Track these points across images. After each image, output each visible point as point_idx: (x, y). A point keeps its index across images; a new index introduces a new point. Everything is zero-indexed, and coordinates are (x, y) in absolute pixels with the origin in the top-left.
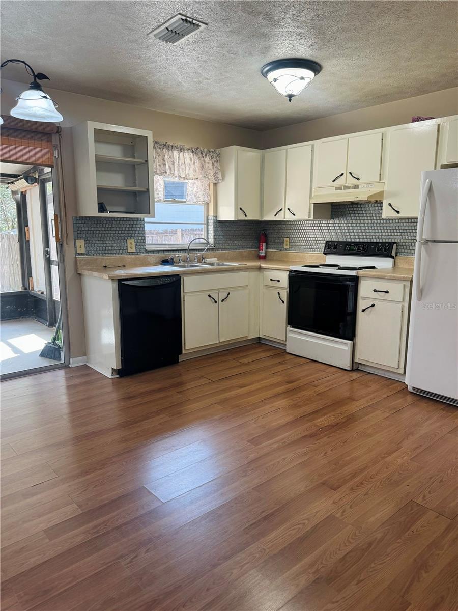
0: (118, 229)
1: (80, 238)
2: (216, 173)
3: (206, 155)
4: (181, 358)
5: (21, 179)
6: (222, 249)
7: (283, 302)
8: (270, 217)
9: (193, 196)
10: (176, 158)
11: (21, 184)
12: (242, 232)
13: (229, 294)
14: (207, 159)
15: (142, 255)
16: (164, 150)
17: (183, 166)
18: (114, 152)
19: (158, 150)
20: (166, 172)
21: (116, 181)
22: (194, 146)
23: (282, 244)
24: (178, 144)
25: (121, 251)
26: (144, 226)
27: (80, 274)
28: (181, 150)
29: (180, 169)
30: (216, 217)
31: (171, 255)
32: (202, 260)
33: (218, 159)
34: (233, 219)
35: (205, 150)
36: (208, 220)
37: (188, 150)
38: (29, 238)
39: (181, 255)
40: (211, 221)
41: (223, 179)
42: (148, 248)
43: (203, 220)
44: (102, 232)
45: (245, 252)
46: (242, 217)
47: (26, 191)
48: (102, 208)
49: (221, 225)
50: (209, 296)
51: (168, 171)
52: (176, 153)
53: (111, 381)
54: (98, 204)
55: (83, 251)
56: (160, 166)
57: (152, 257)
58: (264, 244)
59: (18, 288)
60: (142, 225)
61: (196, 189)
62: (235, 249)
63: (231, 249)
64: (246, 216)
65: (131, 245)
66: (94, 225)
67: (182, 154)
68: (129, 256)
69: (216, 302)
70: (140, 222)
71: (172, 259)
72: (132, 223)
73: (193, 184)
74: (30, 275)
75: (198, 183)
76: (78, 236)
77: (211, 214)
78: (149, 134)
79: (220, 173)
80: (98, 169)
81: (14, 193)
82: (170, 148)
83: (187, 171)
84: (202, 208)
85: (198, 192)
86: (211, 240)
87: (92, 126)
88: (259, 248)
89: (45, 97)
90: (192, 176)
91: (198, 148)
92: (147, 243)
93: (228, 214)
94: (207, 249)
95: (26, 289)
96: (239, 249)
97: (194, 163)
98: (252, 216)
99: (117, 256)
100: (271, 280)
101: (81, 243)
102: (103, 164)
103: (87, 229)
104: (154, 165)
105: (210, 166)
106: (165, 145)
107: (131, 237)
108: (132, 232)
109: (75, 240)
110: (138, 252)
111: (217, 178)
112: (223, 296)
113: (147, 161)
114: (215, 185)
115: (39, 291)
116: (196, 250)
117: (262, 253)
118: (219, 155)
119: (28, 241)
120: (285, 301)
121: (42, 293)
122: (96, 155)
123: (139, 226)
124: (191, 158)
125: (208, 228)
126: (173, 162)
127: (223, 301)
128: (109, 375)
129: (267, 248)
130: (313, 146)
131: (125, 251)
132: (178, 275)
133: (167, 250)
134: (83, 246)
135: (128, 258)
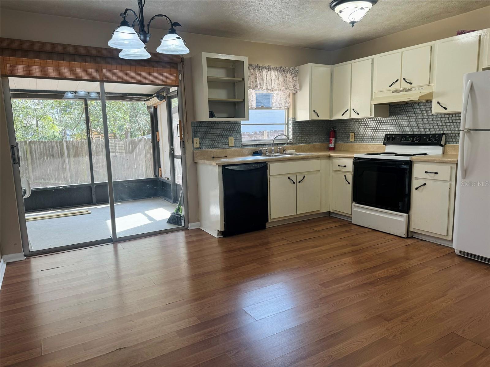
0: (222, 129)
1: (196, 137)
2: (295, 85)
3: (287, 72)
4: (268, 225)
5: (154, 97)
6: (299, 143)
7: (349, 183)
8: (338, 117)
9: (277, 103)
10: (265, 76)
11: (155, 101)
12: (316, 129)
13: (304, 177)
14: (288, 75)
15: (239, 148)
16: (256, 70)
17: (270, 81)
18: (220, 74)
19: (252, 70)
20: (257, 87)
21: (221, 95)
22: (278, 66)
23: (348, 137)
24: (266, 65)
25: (224, 146)
26: (241, 127)
27: (196, 163)
28: (269, 69)
29: (268, 84)
30: (295, 118)
31: (260, 148)
32: (283, 151)
33: (297, 74)
34: (308, 120)
35: (287, 68)
36: (288, 121)
37: (273, 69)
38: (159, 139)
39: (267, 148)
40: (291, 122)
41: (300, 89)
42: (243, 143)
43: (284, 121)
44: (211, 132)
45: (318, 145)
47: (157, 106)
48: (212, 115)
49: (299, 125)
50: (289, 178)
51: (259, 86)
52: (264, 72)
53: (217, 240)
54: (209, 112)
55: (198, 146)
56: (253, 82)
57: (246, 150)
58: (333, 139)
60: (239, 127)
61: (279, 98)
62: (310, 143)
63: (306, 143)
64: (318, 116)
65: (231, 141)
66: (206, 128)
67: (269, 72)
68: (230, 149)
69: (294, 183)
71: (261, 151)
72: (232, 125)
73: (278, 94)
74: (159, 166)
75: (281, 93)
76: (195, 136)
77: (291, 116)
78: (245, 59)
79: (298, 85)
80: (209, 87)
81: (148, 107)
82: (261, 69)
83: (273, 85)
84: (284, 112)
85: (280, 100)
86: (291, 136)
87: (205, 55)
88: (329, 142)
89: (179, 38)
90: (276, 88)
91: (281, 67)
92: (242, 139)
93: (304, 115)
94: (288, 143)
95: (156, 176)
96: (313, 142)
97: (278, 79)
98: (324, 116)
99: (221, 150)
100: (339, 166)
101: (197, 141)
102: (213, 83)
103: (201, 130)
104: (248, 82)
105: (291, 80)
106: (256, 67)
107: (231, 136)
108: (232, 132)
109: (193, 138)
110: (236, 146)
111: (296, 88)
112: (300, 178)
113: (243, 79)
114: (294, 94)
115: (165, 178)
116: (279, 144)
117: (332, 146)
118: (297, 72)
119: (159, 142)
120: (351, 182)
121: (168, 179)
122: (207, 76)
123: (237, 127)
124: (276, 75)
125: (288, 127)
126: (263, 79)
127: (299, 182)
128: (216, 235)
129: (335, 141)
130: (373, 60)
131: (227, 146)
132: (265, 162)
133: (255, 145)
134: (198, 143)
135: (229, 151)
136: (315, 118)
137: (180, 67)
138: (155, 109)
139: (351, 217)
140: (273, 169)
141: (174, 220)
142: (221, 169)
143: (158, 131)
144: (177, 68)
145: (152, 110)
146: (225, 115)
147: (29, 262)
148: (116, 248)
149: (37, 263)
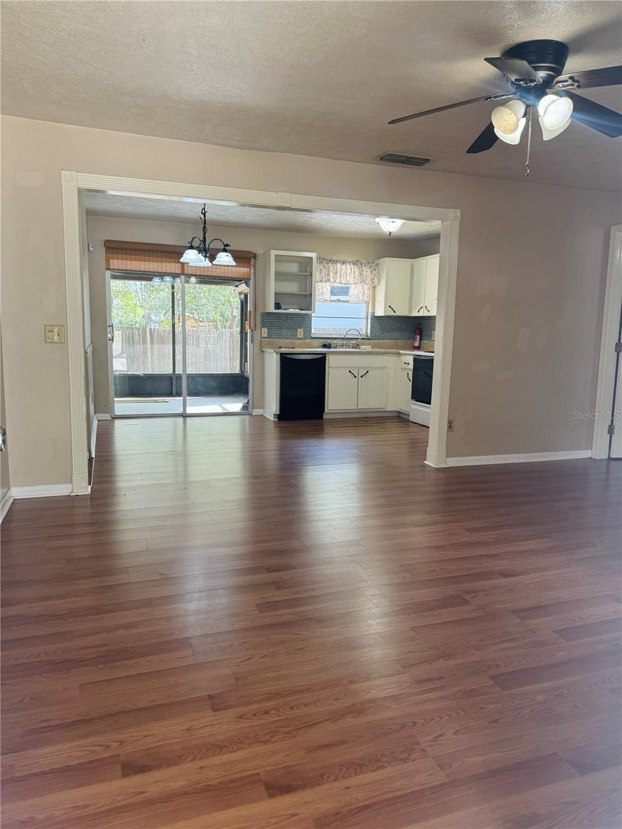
0: (292, 321)
1: (265, 327)
2: (373, 279)
3: (365, 266)
4: (325, 416)
5: (242, 283)
6: (378, 339)
8: (415, 314)
9: (355, 297)
10: (339, 270)
11: (243, 287)
12: (399, 325)
13: (368, 371)
14: (365, 269)
15: (309, 340)
16: (330, 264)
17: (345, 275)
18: (293, 268)
19: (325, 264)
20: (329, 280)
21: (292, 287)
22: (355, 259)
23: (430, 336)
24: (341, 258)
25: (292, 337)
26: (311, 319)
27: (263, 352)
28: (344, 263)
29: (342, 277)
30: (374, 313)
31: (331, 341)
32: (357, 346)
33: (375, 266)
34: (383, 315)
35: (365, 262)
36: (367, 315)
37: (349, 263)
39: (340, 342)
40: (369, 317)
41: (378, 284)
42: (313, 336)
43: (364, 315)
44: (279, 323)
45: (400, 343)
46: (392, 314)
47: (247, 292)
48: (278, 306)
49: (377, 320)
50: (350, 372)
51: (332, 280)
52: (339, 265)
53: (273, 423)
54: (275, 304)
55: (266, 335)
56: (325, 276)
57: (315, 342)
58: (418, 337)
61: (357, 292)
62: (392, 339)
63: (387, 339)
64: (395, 312)
65: (300, 333)
66: (274, 318)
67: (344, 266)
69: (355, 377)
70: (308, 317)
71: (330, 344)
72: (302, 316)
73: (355, 288)
74: (246, 361)
75: (359, 286)
76: (263, 326)
77: (370, 311)
78: (313, 255)
79: (376, 279)
80: (276, 279)
81: (240, 293)
82: (335, 262)
83: (348, 278)
84: (364, 306)
85: (358, 294)
86: (369, 331)
87: (273, 253)
88: (415, 339)
89: (228, 256)
90: (351, 282)
91: (358, 261)
92: (312, 332)
93: (380, 312)
94: (362, 339)
95: (242, 372)
96: (395, 339)
97: (354, 272)
98: (402, 311)
99: (289, 341)
100: (404, 363)
101: (265, 330)
102: (280, 276)
103: (269, 321)
104: (317, 276)
105: (368, 273)
106: (330, 261)
107: (300, 327)
108: (301, 323)
109: (261, 328)
110: (305, 338)
111: (374, 282)
112: (362, 372)
113: (312, 274)
114: (374, 287)
116: (354, 339)
117: (417, 344)
118: (377, 265)
120: (411, 380)
122: (276, 271)
123: (308, 319)
124: (351, 269)
125: (367, 322)
126: (337, 272)
127: (362, 376)
128: (272, 419)
129: (421, 340)
131: (295, 337)
132: (325, 354)
133: (328, 338)
134: (266, 332)
135: (297, 342)
137: (252, 261)
138: (246, 296)
139: (409, 415)
140: (332, 362)
141: (245, 407)
142: (279, 356)
143: (247, 320)
144: (250, 262)
145: (243, 296)
146: (296, 307)
147: (114, 421)
148: (185, 423)
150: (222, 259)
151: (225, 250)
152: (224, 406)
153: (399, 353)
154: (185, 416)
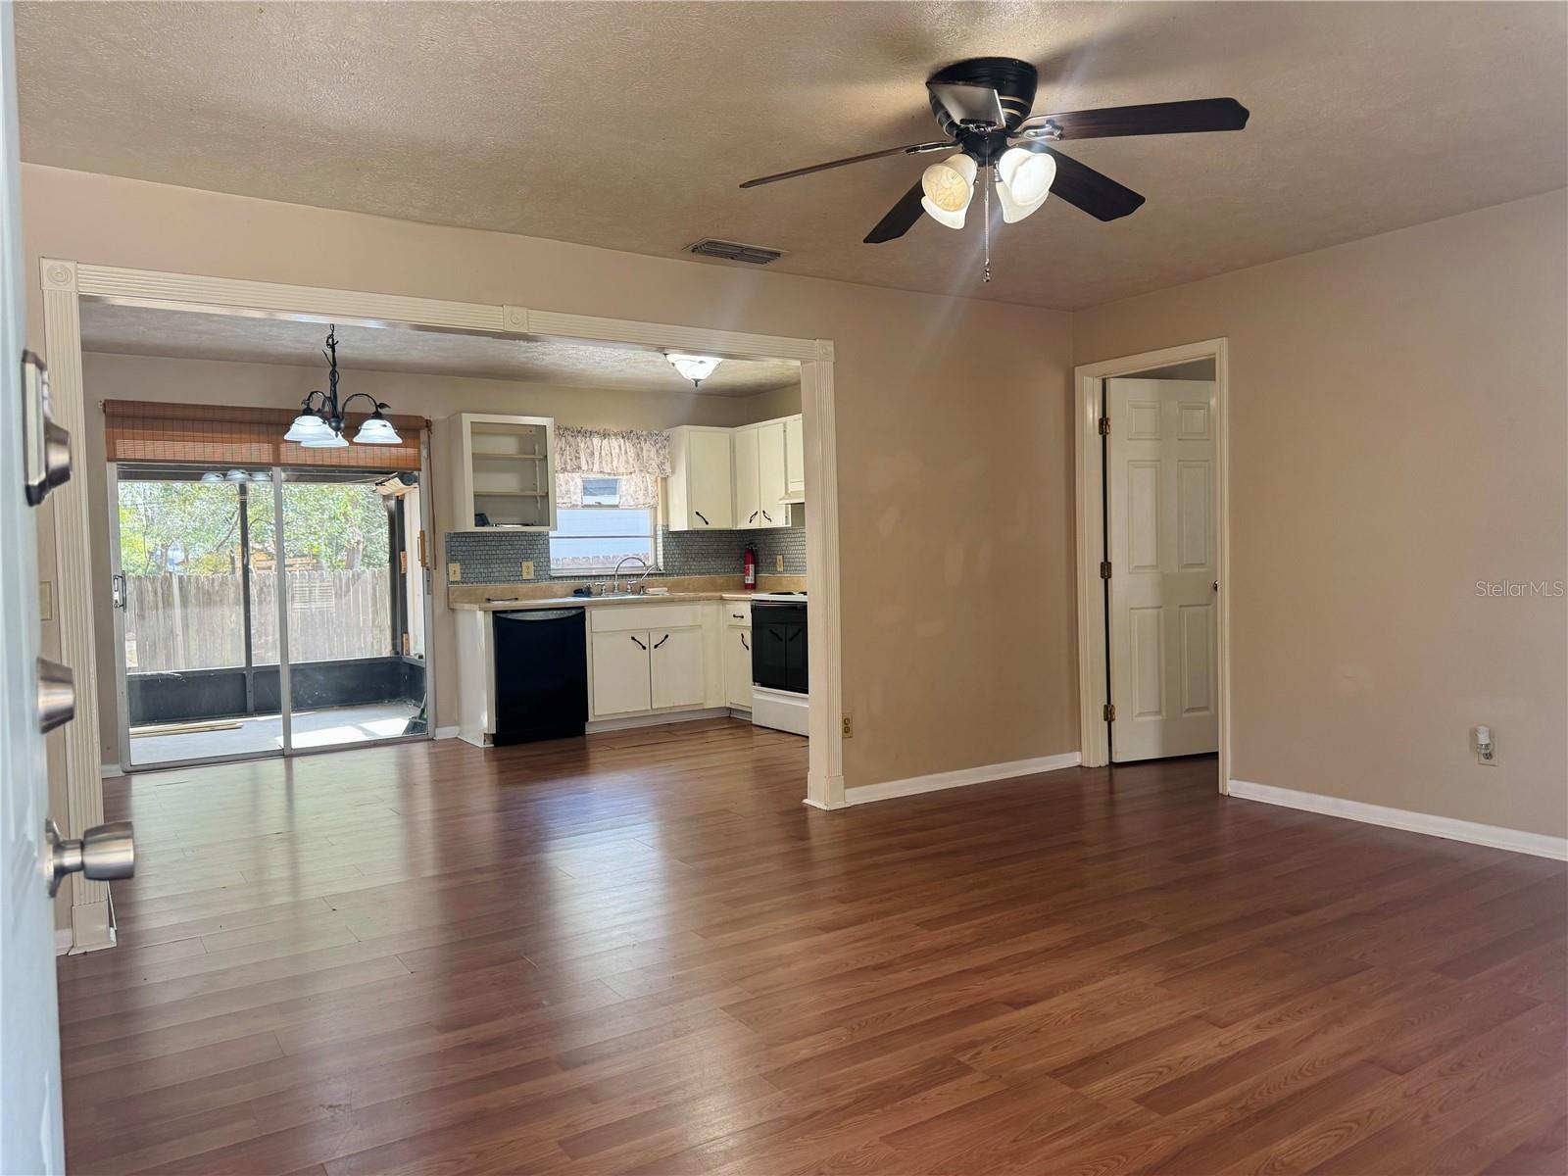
0: (509, 547)
1: (453, 561)
2: (663, 463)
3: (645, 440)
4: (589, 729)
5: (393, 478)
6: (678, 574)
7: (747, 648)
8: (746, 524)
9: (629, 497)
10: (597, 448)
11: (394, 485)
12: (715, 547)
13: (667, 636)
14: (646, 446)
15: (544, 584)
16: (579, 439)
17: (609, 458)
18: (508, 446)
19: (570, 438)
20: (580, 468)
21: (506, 483)
22: (626, 428)
23: (775, 564)
24: (601, 428)
25: (512, 579)
26: (549, 542)
27: (453, 610)
28: (605, 435)
29: (604, 462)
30: (668, 526)
31: (589, 583)
32: (641, 589)
33: (665, 443)
34: (686, 529)
35: (644, 433)
36: (655, 531)
37: (615, 435)
38: (406, 569)
39: (608, 583)
40: (660, 533)
41: (673, 472)
42: (553, 574)
43: (648, 531)
44: (485, 552)
45: (720, 579)
46: (701, 526)
47: (403, 495)
48: (481, 519)
49: (674, 538)
50: (633, 638)
51: (584, 467)
52: (596, 441)
53: (483, 751)
54: (476, 515)
55: (458, 578)
56: (571, 460)
57: (558, 586)
58: (751, 567)
59: (386, 651)
60: (546, 542)
61: (633, 488)
62: (703, 574)
63: (696, 574)
64: (707, 523)
65: (528, 569)
66: (475, 544)
67: (606, 441)
68: (524, 585)
69: (644, 648)
70: (545, 537)
71: (588, 588)
72: (531, 538)
73: (628, 480)
74: (405, 631)
75: (637, 478)
76: (452, 559)
77: (660, 522)
78: (548, 422)
79: (668, 464)
80: (476, 469)
81: (387, 498)
82: (588, 435)
83: (615, 464)
84: (647, 513)
85: (635, 492)
86: (661, 560)
87: (467, 419)
88: (745, 572)
89: (385, 426)
90: (622, 470)
91: (631, 432)
92: (552, 567)
93: (680, 523)
94: (648, 575)
95: (397, 653)
96: (709, 573)
97: (626, 453)
98: (720, 522)
99: (506, 586)
100: (734, 616)
101: (456, 570)
102: (483, 462)
103: (464, 549)
104: (555, 460)
105: (653, 454)
106: (579, 432)
107: (527, 559)
108: (529, 551)
109: (447, 564)
110: (538, 578)
111: (664, 470)
112: (656, 639)
113: (546, 457)
114: (665, 479)
115: (415, 655)
116: (633, 575)
117: (750, 580)
118: (668, 439)
119: (405, 574)
120: (750, 647)
121: (421, 657)
122: (473, 454)
123: (541, 542)
124: (620, 446)
125: (656, 543)
126: (593, 453)
127: (656, 646)
128: (480, 744)
129: (756, 572)
130: (785, 425)
131: (518, 577)
132: (583, 607)
133: (583, 577)
134: (458, 572)
135: (523, 588)
136: (700, 526)
137: (423, 435)
138: (400, 502)
139: (751, 713)
140: (597, 624)
141: (416, 727)
142: (490, 617)
143: (404, 550)
144: (418, 438)
145: (392, 503)
146: (517, 520)
147: (130, 779)
148: (289, 768)
149: (138, 783)
150: (371, 433)
151: (378, 416)
152: (366, 726)
153: (721, 598)
154: (287, 754)
